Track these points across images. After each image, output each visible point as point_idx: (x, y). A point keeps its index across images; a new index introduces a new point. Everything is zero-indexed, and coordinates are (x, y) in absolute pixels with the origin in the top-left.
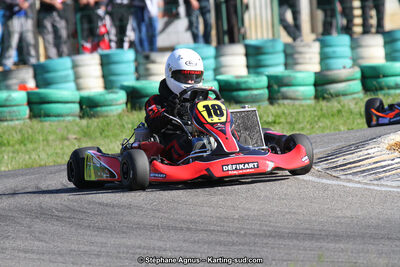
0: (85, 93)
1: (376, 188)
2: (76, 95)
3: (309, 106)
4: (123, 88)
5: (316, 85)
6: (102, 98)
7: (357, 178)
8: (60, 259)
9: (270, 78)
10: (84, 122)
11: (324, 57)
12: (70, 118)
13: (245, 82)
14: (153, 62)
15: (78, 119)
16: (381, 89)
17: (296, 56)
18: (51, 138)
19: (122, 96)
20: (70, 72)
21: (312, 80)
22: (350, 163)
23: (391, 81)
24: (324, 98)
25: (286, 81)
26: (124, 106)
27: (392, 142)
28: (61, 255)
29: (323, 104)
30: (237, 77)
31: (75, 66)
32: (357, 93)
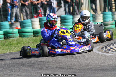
0: (35, 30)
2: (32, 30)
7: (114, 53)
10: (35, 38)
11: (104, 18)
12: (30, 37)
15: (33, 37)
17: (96, 18)
18: (25, 42)
20: (30, 23)
31: (32, 22)
32: (114, 28)
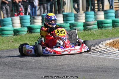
0: (15, 28)
1: (102, 57)
2: (12, 29)
3: (82, 32)
4: (26, 27)
5: (84, 26)
6: (20, 30)
7: (96, 54)
8: (8, 77)
9: (70, 24)
10: (15, 37)
11: (86, 18)
12: (11, 36)
13: (63, 25)
14: (36, 19)
15: (13, 36)
16: (103, 27)
17: (78, 17)
18: (5, 41)
19: (26, 29)
20: (11, 22)
21: (83, 25)
22: (94, 49)
23: (106, 25)
24: (86, 30)
25: (75, 25)
26: (27, 32)
27: (107, 43)
28: (8, 76)
29: (86, 32)
30: (60, 24)
31: (12, 20)
32: (96, 28)
